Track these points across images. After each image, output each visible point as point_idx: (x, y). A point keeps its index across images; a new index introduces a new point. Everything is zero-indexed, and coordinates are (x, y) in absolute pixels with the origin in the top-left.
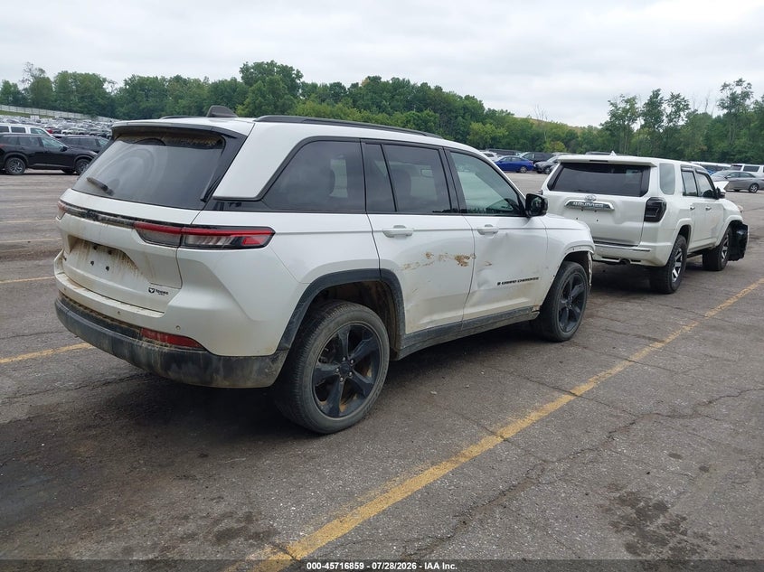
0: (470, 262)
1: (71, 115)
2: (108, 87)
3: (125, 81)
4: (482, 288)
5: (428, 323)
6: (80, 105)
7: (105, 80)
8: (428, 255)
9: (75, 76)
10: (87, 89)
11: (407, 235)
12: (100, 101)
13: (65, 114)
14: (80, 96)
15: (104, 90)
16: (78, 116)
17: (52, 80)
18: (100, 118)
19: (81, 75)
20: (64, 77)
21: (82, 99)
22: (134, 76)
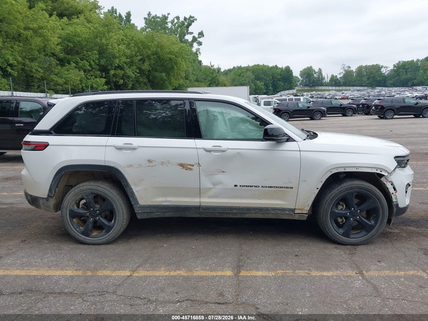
0: (196, 168)
1: (362, 88)
2: (383, 70)
3: (394, 65)
4: (217, 187)
5: (165, 202)
6: (367, 82)
7: (382, 67)
8: (149, 161)
9: (366, 67)
10: (372, 73)
11: (134, 149)
12: (378, 78)
13: (358, 88)
14: (367, 77)
15: (381, 72)
16: (365, 88)
17: (354, 71)
18: (377, 88)
19: (369, 66)
20: (360, 69)
21: (368, 79)
22: (399, 62)
